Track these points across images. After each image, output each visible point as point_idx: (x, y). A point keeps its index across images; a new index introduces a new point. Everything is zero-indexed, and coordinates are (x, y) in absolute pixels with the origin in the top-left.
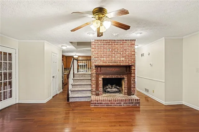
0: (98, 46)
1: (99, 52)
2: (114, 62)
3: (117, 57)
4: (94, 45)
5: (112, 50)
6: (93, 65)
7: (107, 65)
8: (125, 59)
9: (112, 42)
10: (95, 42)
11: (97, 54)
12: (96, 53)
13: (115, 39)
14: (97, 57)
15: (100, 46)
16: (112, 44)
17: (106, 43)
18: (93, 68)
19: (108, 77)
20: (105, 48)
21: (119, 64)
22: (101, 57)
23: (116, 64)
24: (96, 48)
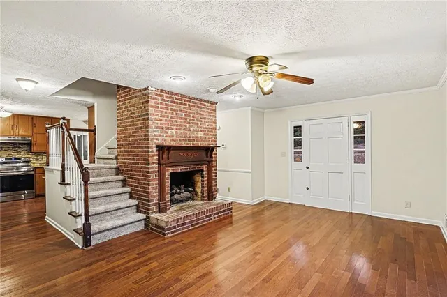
0: (161, 104)
1: (164, 116)
2: (189, 140)
3: (194, 131)
4: (154, 99)
5: (185, 115)
6: (153, 144)
7: (177, 145)
8: (204, 134)
9: (185, 100)
10: (156, 94)
11: (161, 120)
12: (158, 117)
13: (191, 96)
14: (159, 128)
15: (166, 105)
16: (185, 104)
17: (176, 99)
18: (152, 152)
19: (179, 169)
20: (174, 110)
21: (195, 143)
22: (168, 129)
23: (191, 144)
24: (158, 107)
